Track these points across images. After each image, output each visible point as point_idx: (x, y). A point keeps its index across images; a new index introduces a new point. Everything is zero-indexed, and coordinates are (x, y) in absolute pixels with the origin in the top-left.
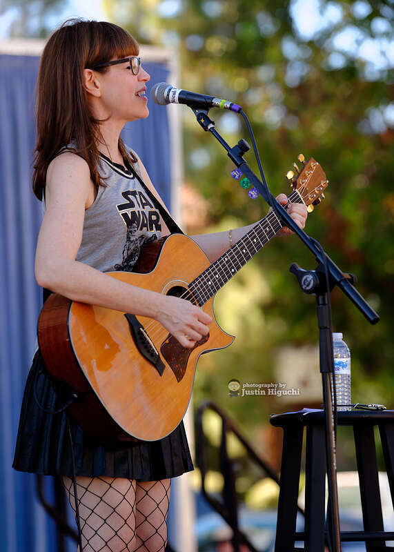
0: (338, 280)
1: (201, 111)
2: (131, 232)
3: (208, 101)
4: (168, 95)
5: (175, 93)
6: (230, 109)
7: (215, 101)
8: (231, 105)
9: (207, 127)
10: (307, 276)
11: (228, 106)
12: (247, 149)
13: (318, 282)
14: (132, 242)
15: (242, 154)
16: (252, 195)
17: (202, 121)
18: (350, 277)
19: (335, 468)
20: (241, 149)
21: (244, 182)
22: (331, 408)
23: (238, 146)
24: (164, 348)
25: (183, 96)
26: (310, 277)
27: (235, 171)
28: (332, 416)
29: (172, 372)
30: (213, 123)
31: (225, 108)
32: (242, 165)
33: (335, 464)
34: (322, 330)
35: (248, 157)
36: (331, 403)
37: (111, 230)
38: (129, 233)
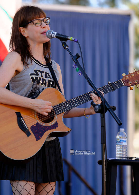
0: (108, 108)
1: (64, 41)
2: (34, 84)
3: (66, 37)
4: (52, 35)
5: (54, 34)
6: (74, 41)
7: (69, 38)
8: (74, 39)
9: (65, 47)
10: (96, 106)
11: (73, 40)
12: (79, 57)
13: (100, 109)
14: (33, 88)
15: (77, 58)
16: (79, 75)
17: (64, 45)
18: (113, 107)
19: (105, 181)
20: (77, 57)
21: (77, 69)
22: (104, 157)
23: (76, 55)
24: (32, 128)
25: (57, 36)
26: (97, 107)
27: (74, 65)
28: (105, 161)
29: (34, 136)
30: (68, 46)
31: (72, 40)
32: (77, 63)
33: (105, 179)
34: (103, 127)
35: (79, 60)
36: (104, 156)
37: (26, 83)
38: (33, 85)
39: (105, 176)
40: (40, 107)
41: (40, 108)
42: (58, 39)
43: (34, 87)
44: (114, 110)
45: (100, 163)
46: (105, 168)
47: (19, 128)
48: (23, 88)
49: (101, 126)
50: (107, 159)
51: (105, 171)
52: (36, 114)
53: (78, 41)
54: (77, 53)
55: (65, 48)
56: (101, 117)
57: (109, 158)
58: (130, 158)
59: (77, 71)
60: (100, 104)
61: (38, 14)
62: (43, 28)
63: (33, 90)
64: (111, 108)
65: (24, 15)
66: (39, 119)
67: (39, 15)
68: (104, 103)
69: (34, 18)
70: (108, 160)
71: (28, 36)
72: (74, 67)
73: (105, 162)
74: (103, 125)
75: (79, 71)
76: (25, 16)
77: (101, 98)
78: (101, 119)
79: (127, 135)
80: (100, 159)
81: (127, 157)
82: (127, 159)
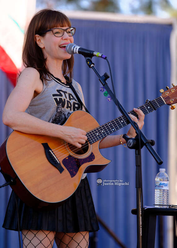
0: (145, 142)
1: (88, 58)
3: (92, 53)
4: (73, 49)
5: (76, 49)
6: (101, 57)
7: (95, 53)
8: (102, 55)
11: (100, 55)
12: (108, 77)
13: (135, 143)
15: (106, 79)
16: (108, 100)
17: (88, 63)
18: (151, 141)
19: (141, 235)
20: (105, 77)
21: (105, 93)
22: (140, 205)
23: (104, 75)
24: (64, 161)
25: (80, 50)
26: (131, 141)
27: (102, 88)
28: (141, 209)
29: (68, 172)
30: (94, 64)
31: (99, 57)
32: (105, 85)
33: (141, 233)
34: (137, 167)
35: (109, 81)
36: (140, 203)
37: (49, 106)
38: (58, 108)
39: (141, 229)
40: (73, 135)
41: (73, 137)
42: (81, 55)
43: (59, 111)
44: (152, 145)
45: (135, 212)
46: (141, 219)
47: (49, 163)
48: (45, 113)
49: (136, 166)
50: (144, 207)
51: (141, 222)
52: (66, 145)
53: (106, 57)
54: (106, 73)
55: (90, 66)
56: (136, 154)
57: (145, 206)
58: (173, 206)
59: (105, 95)
60: (134, 138)
61: (61, 21)
62: (65, 39)
63: (58, 115)
64: (148, 143)
65: (43, 20)
66: (71, 150)
67: (62, 24)
68: (139, 136)
69: (55, 26)
70: (145, 209)
71: (44, 47)
72: (101, 90)
73: (141, 211)
74: (139, 164)
75: (109, 95)
76: (43, 22)
77: (136, 130)
78: (136, 156)
79: (168, 177)
80: (134, 207)
81: (168, 204)
82: (168, 208)
